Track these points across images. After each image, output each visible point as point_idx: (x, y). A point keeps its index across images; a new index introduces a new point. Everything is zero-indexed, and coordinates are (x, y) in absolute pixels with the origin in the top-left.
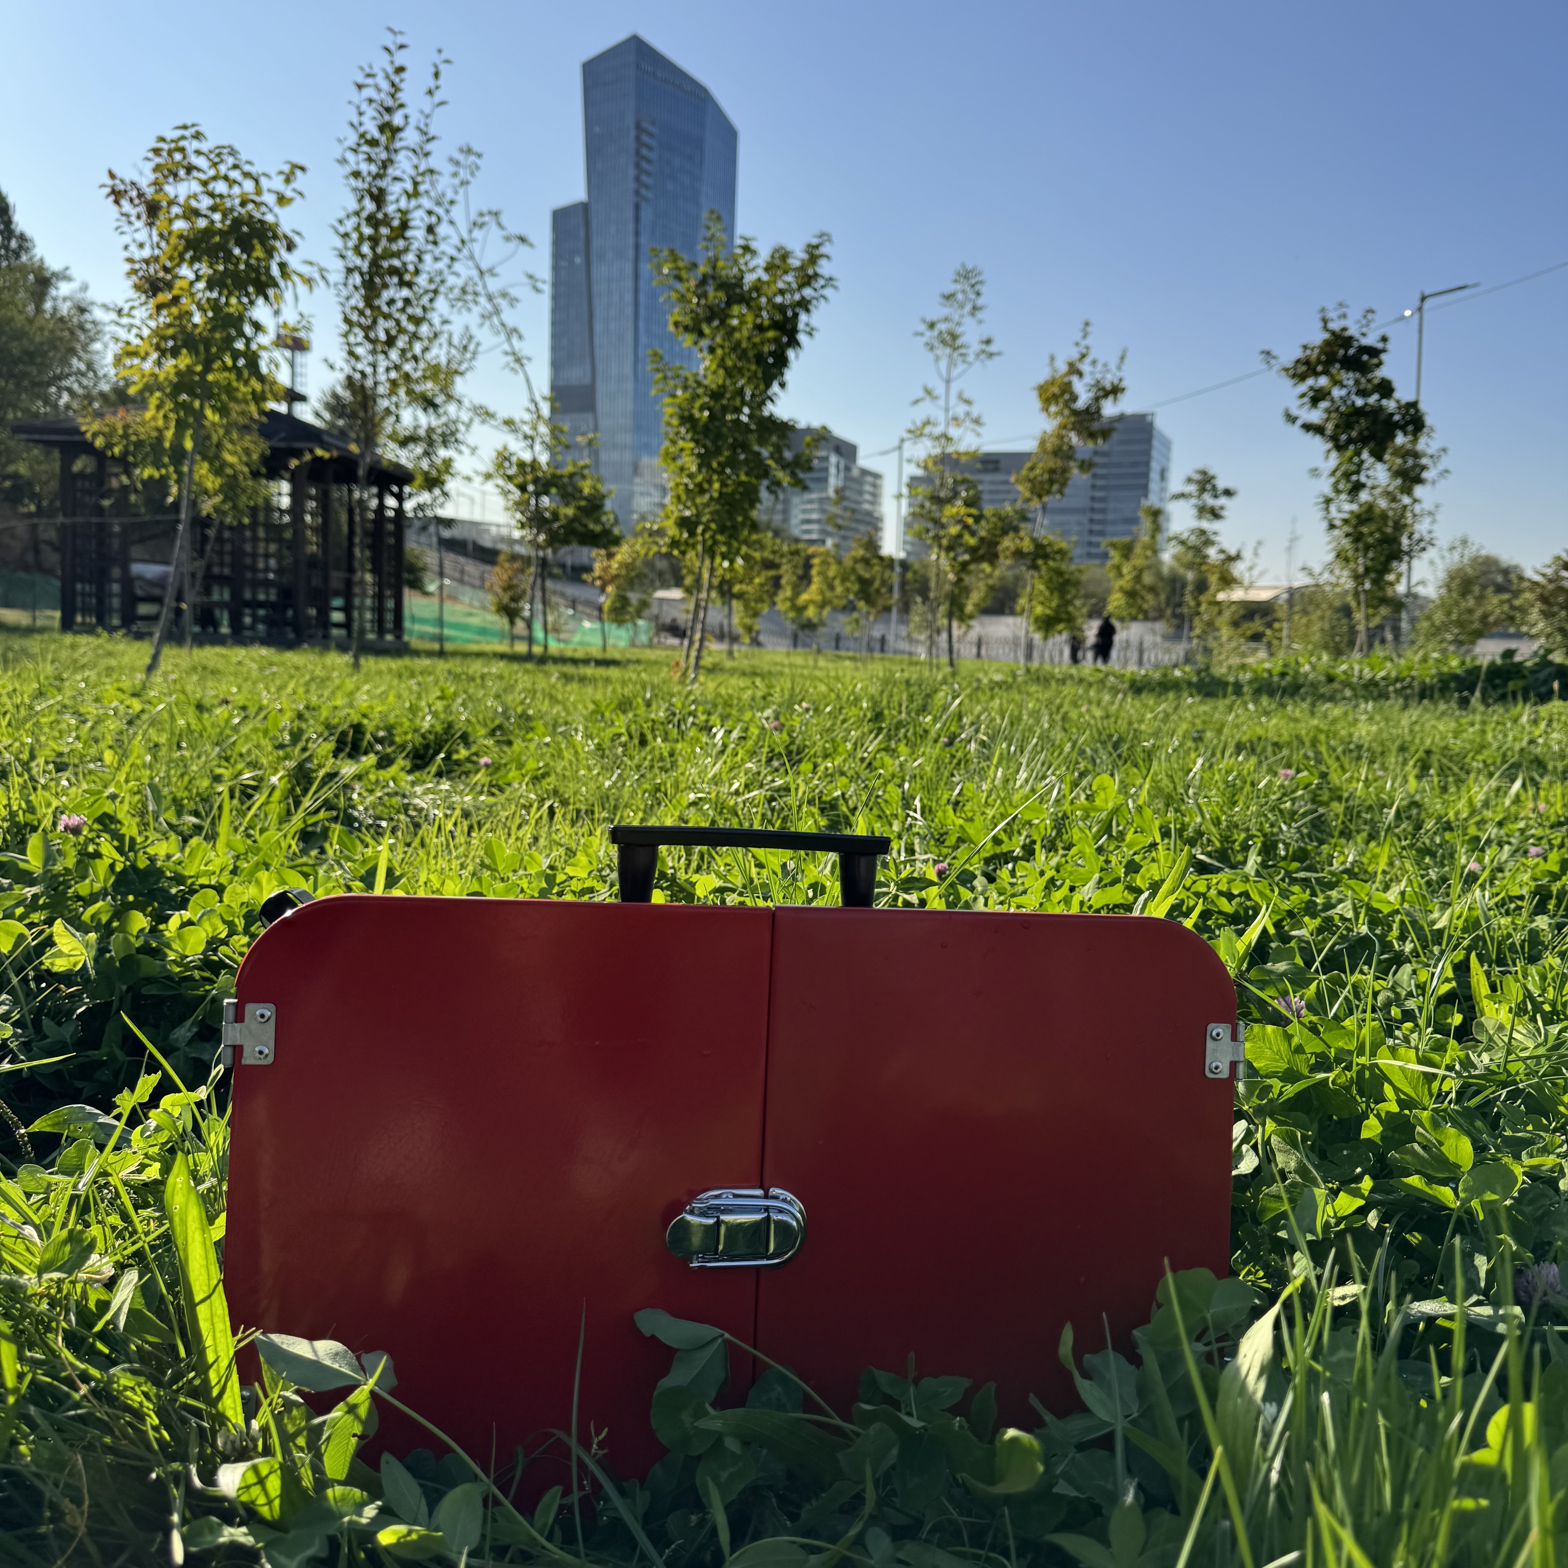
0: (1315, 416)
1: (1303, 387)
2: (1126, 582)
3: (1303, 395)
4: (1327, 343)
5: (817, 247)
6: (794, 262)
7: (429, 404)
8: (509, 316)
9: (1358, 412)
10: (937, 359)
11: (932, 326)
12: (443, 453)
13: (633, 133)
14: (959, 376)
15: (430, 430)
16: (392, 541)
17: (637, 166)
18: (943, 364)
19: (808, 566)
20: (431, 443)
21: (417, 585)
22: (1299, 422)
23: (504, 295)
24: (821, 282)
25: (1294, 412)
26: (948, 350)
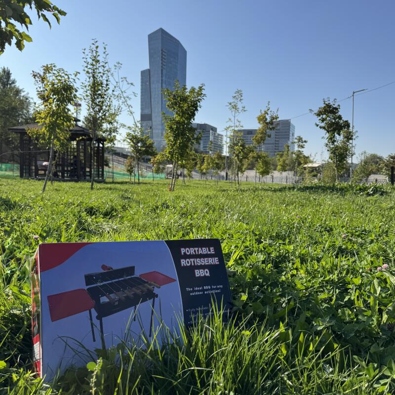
0: (323, 125)
1: (320, 118)
2: (281, 163)
3: (320, 120)
4: (325, 107)
5: (201, 87)
6: (196, 91)
7: (110, 123)
8: (129, 102)
9: (334, 123)
10: (232, 111)
11: (230, 104)
12: (113, 134)
13: (161, 52)
14: (237, 116)
15: (110, 128)
16: (101, 154)
17: (162, 60)
18: (233, 113)
19: (204, 159)
20: (111, 132)
21: (107, 165)
22: (319, 126)
23: (128, 97)
24: (203, 95)
25: (318, 124)
26: (234, 109)
